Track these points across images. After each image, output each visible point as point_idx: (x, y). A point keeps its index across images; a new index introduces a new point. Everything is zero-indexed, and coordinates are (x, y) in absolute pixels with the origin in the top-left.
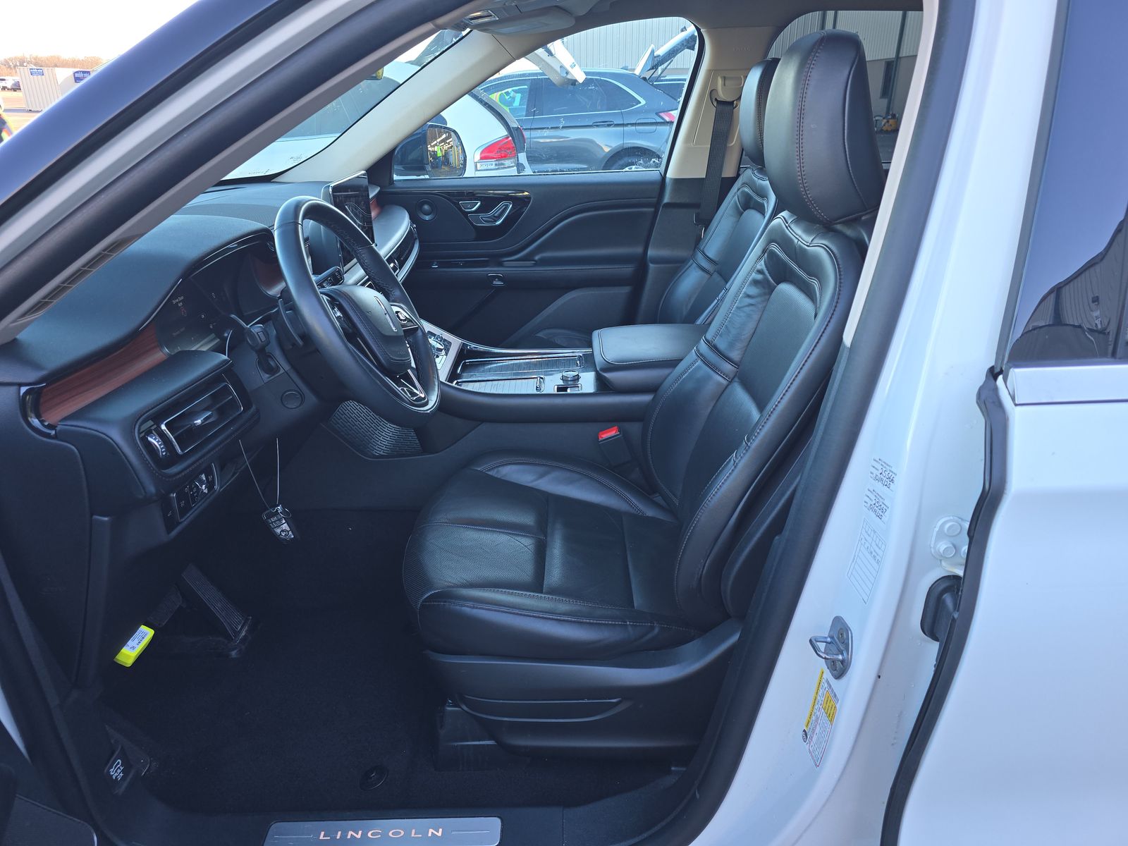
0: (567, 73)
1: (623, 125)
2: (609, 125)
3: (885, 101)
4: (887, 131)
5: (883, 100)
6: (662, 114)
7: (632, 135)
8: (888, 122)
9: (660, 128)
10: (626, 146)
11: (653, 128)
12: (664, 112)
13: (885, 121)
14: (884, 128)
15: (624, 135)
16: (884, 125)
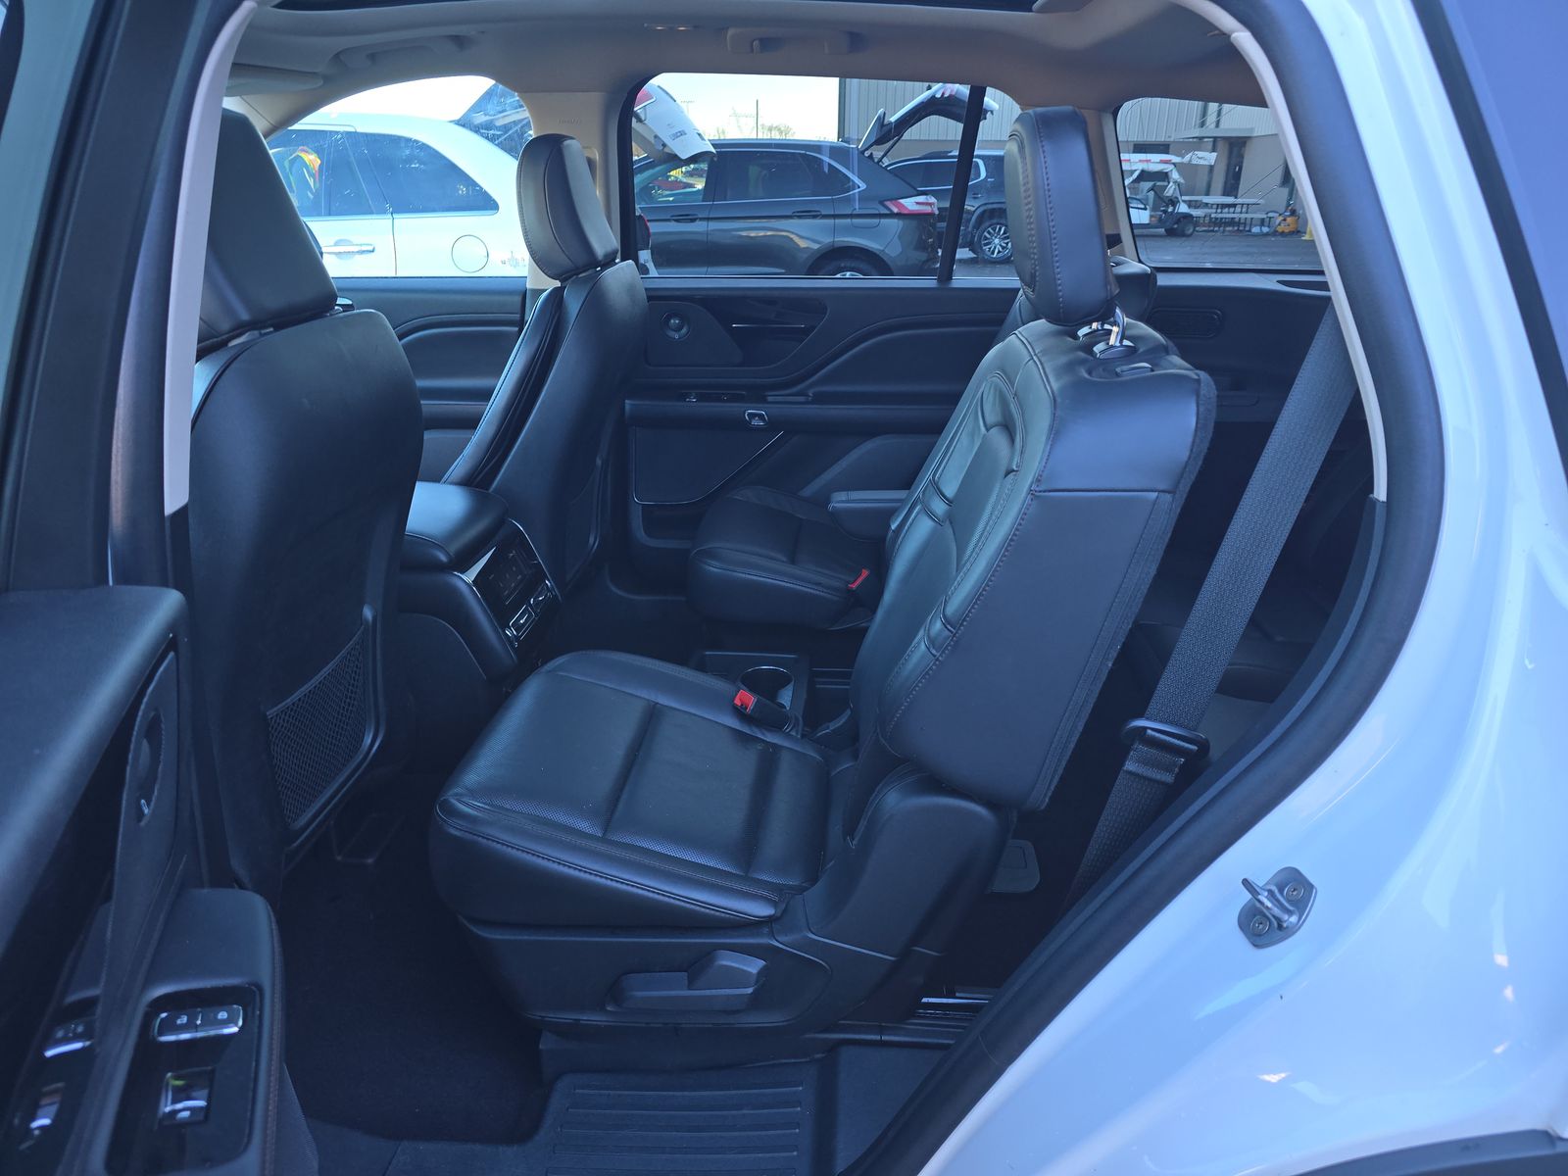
0: (664, 145)
1: (835, 216)
2: (815, 217)
3: (1285, 191)
4: (1283, 232)
5: (1282, 189)
6: (888, 203)
7: (849, 230)
8: (1285, 220)
9: (884, 221)
10: (836, 245)
11: (876, 221)
12: (888, 200)
13: (1281, 218)
14: (1280, 229)
15: (834, 230)
16: (1279, 224)
